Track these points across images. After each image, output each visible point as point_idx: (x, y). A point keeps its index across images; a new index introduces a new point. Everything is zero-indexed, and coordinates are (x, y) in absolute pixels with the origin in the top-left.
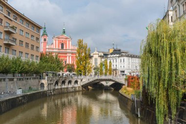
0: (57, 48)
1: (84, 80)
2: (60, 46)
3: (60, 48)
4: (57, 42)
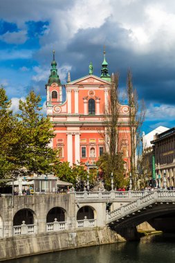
0: (77, 111)
2: (86, 106)
3: (86, 113)
4: (76, 95)
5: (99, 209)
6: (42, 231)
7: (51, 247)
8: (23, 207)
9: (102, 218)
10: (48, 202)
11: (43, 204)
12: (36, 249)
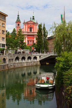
0: (26, 31)
1: (41, 57)
2: (29, 29)
3: (29, 31)
4: (26, 26)
5: (38, 57)
6: (27, 62)
7: (28, 65)
8: (23, 56)
9: (38, 59)
10: (28, 55)
11: (27, 56)
12: (26, 65)
